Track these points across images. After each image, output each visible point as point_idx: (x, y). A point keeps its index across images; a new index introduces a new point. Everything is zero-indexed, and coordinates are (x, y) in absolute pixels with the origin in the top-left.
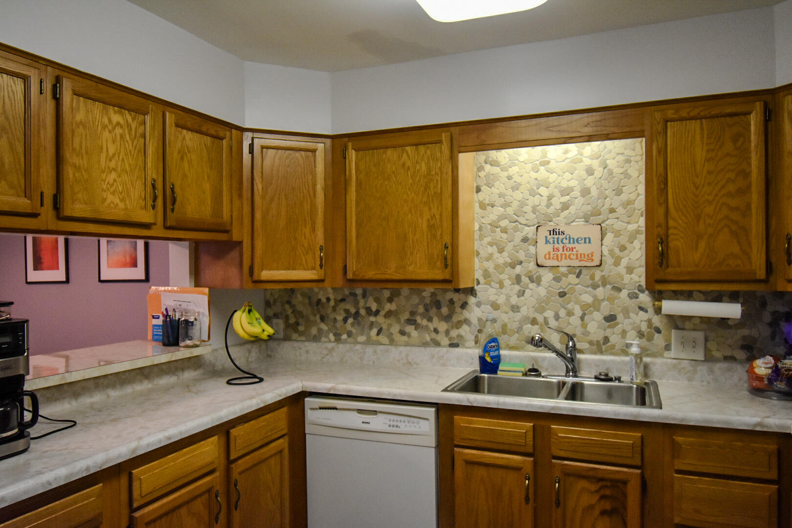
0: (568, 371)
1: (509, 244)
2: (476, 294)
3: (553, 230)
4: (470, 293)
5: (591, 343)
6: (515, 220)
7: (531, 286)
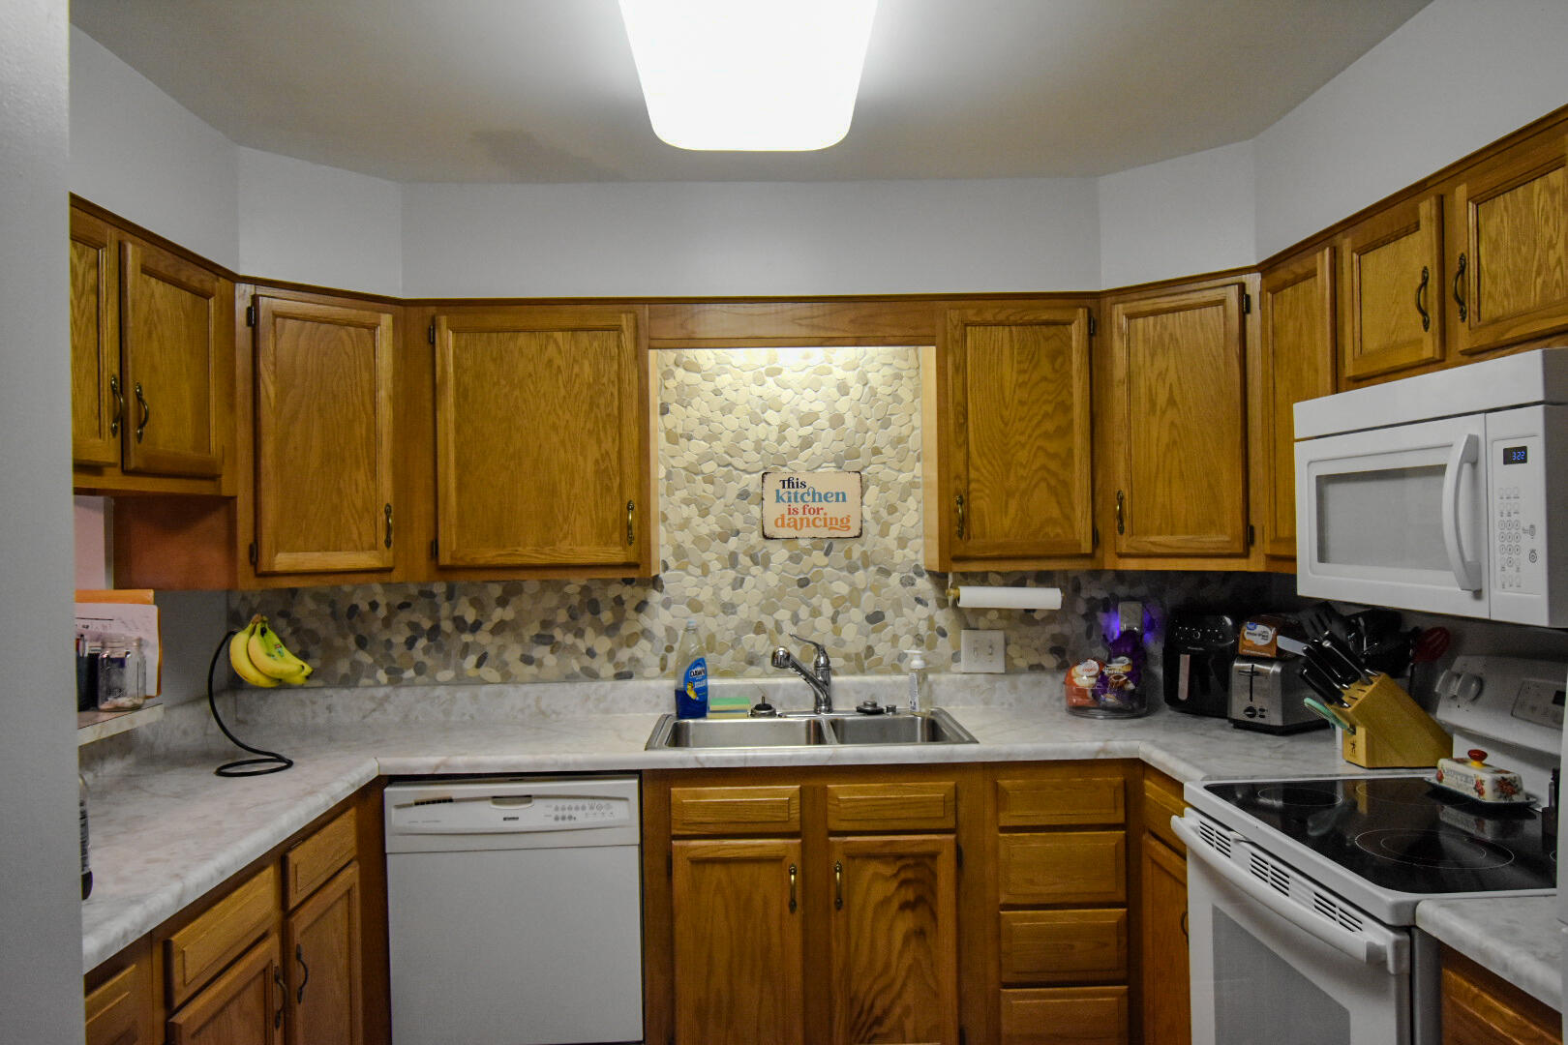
0: (818, 703)
1: (718, 502)
2: (662, 587)
3: (789, 480)
4: (651, 585)
5: (847, 657)
6: (726, 463)
7: (756, 570)
